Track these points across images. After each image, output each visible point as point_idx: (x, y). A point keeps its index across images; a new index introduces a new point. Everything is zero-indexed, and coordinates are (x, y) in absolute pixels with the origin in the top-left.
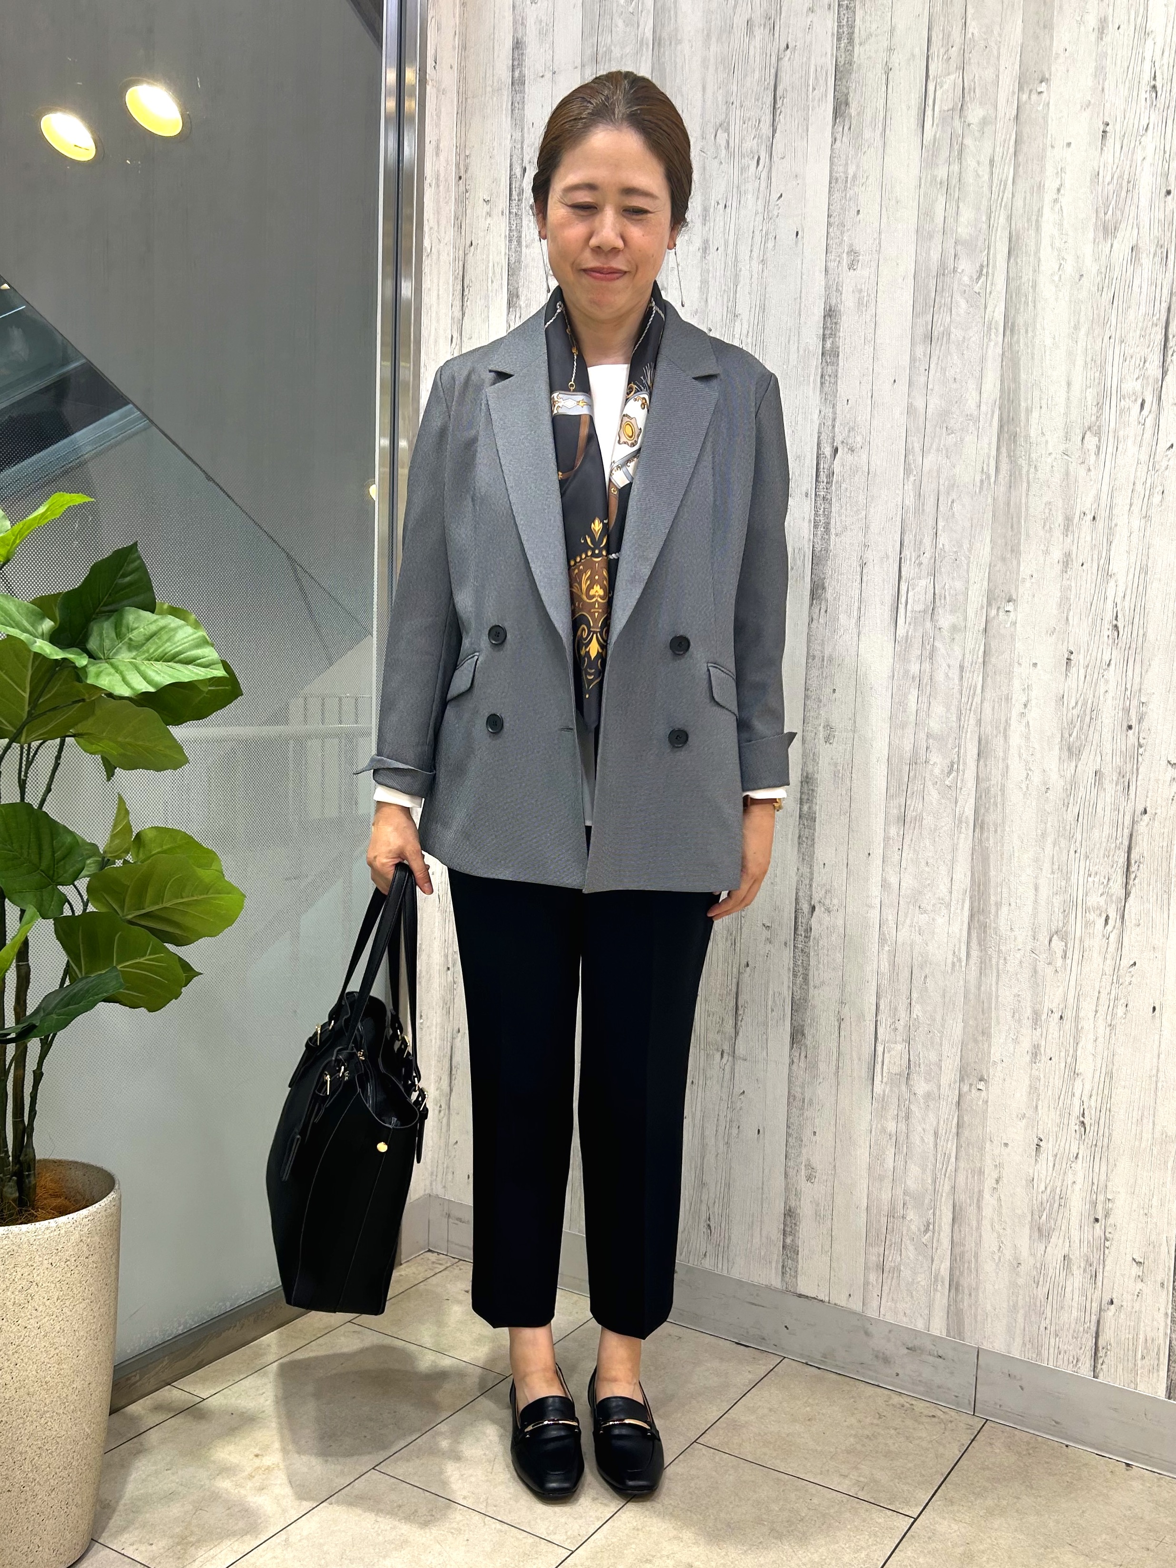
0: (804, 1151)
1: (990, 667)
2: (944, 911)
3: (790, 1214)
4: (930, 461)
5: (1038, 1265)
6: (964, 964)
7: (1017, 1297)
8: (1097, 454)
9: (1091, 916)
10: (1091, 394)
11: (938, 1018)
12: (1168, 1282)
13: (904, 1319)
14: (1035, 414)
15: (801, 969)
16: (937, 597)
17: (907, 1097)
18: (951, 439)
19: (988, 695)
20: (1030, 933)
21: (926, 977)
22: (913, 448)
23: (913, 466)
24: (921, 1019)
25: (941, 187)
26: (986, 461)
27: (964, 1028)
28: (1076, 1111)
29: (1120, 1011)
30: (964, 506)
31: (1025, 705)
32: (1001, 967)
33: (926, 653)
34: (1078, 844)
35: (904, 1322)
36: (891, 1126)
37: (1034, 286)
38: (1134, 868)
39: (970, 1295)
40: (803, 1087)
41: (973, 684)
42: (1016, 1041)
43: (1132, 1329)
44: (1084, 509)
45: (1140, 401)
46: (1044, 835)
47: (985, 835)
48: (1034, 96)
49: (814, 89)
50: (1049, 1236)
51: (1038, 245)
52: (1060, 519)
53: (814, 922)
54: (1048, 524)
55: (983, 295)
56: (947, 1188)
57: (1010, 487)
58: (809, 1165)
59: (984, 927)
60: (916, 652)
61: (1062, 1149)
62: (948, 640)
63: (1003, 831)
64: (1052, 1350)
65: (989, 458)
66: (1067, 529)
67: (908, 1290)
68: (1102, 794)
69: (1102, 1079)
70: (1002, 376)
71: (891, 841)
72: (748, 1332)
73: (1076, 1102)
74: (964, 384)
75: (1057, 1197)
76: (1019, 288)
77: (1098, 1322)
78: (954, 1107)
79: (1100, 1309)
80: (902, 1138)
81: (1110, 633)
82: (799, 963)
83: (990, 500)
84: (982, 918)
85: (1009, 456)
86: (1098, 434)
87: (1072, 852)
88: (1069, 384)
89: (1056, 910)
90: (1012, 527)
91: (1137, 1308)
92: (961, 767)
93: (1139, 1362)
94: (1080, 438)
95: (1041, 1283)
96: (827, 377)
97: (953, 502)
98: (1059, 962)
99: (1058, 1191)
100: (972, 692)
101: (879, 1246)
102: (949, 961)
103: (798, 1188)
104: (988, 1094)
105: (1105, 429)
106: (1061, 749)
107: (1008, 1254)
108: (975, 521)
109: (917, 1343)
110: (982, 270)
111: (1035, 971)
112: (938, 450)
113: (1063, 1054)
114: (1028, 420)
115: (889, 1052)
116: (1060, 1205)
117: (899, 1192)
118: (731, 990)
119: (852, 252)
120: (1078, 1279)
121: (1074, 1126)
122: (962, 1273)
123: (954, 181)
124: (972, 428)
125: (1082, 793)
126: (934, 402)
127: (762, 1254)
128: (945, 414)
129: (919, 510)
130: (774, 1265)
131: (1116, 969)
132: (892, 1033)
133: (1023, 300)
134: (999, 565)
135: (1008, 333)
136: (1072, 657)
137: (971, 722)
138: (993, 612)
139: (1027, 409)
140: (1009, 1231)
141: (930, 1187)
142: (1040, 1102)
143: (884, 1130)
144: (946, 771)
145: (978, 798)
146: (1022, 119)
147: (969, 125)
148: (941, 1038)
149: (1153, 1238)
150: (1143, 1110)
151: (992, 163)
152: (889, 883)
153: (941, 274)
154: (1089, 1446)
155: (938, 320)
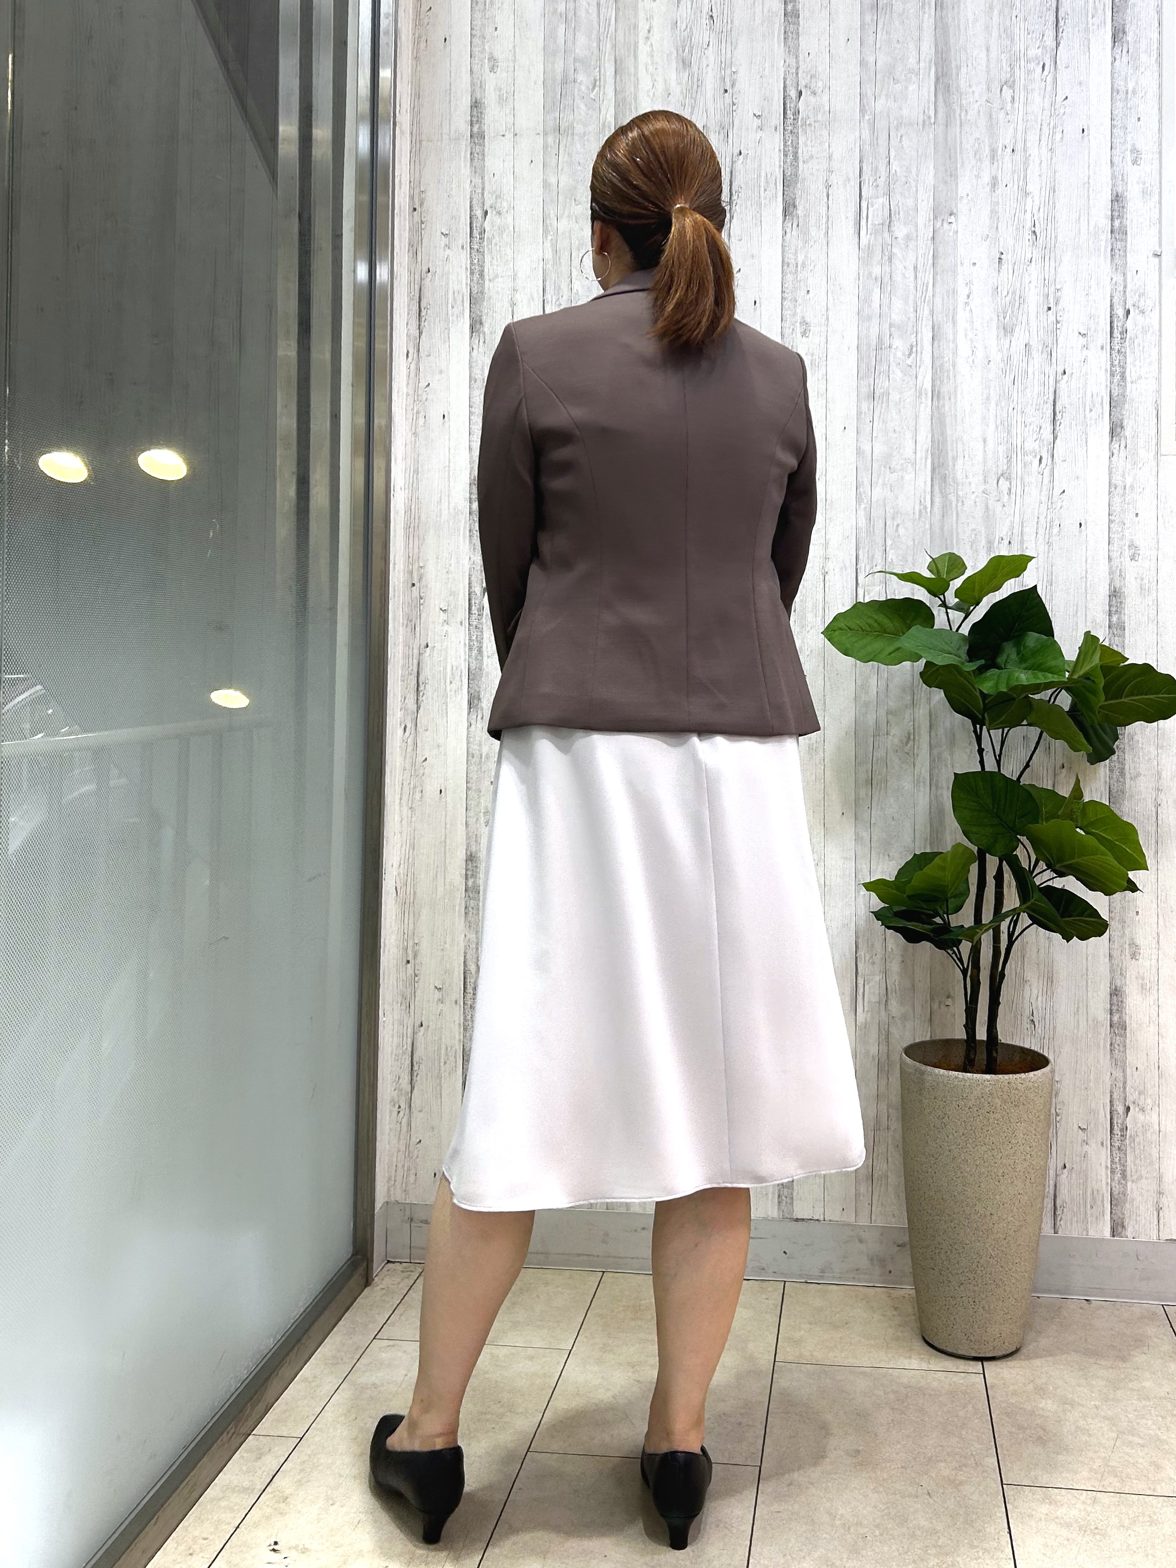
4: (878, 493)
8: (1009, 493)
10: (1002, 449)
12: (1106, 1139)
13: (894, 1220)
14: (960, 462)
17: (888, 1021)
18: (894, 476)
22: (863, 482)
23: (863, 497)
25: (876, 282)
26: (923, 494)
28: (1027, 1013)
30: (906, 529)
35: (893, 1222)
36: (876, 1049)
37: (954, 366)
43: (1081, 1186)
44: (1001, 535)
45: (1038, 457)
47: (940, 793)
48: (946, 223)
49: (766, 190)
51: (955, 334)
52: (984, 542)
54: (974, 545)
55: (914, 367)
57: (943, 516)
65: (925, 492)
66: (989, 549)
67: (895, 1193)
69: (1045, 983)
70: (932, 430)
71: (861, 802)
73: (1026, 1004)
74: (902, 434)
76: (942, 366)
77: (1055, 1186)
78: (927, 1024)
79: (1056, 1175)
80: (885, 1057)
83: (928, 526)
85: (941, 491)
86: (1009, 479)
88: (985, 441)
91: (1084, 1166)
92: (917, 738)
93: (1089, 1212)
94: (996, 481)
97: (898, 526)
104: (955, 1008)
105: (1013, 476)
108: (916, 542)
109: (905, 1239)
110: (912, 349)
112: (884, 484)
114: (954, 466)
115: (868, 984)
117: (886, 1105)
119: (804, 322)
121: (1025, 1024)
123: (886, 279)
124: (910, 469)
126: (879, 449)
128: (888, 457)
129: (870, 532)
130: (770, 1196)
132: (872, 967)
133: (946, 375)
135: (935, 399)
139: (953, 457)
143: (870, 1051)
144: (904, 741)
145: (932, 761)
146: (938, 239)
147: (896, 238)
148: (913, 966)
149: (1093, 1105)
150: (1078, 1003)
151: (915, 268)
152: (862, 838)
153: (879, 347)
154: (1055, 1293)
155: (878, 384)
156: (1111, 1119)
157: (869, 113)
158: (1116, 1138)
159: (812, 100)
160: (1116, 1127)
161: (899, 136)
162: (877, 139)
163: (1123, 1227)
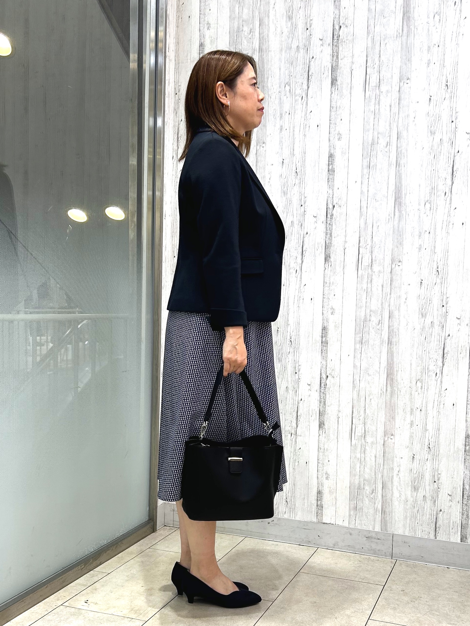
0: (325, 468)
1: (393, 286)
2: (378, 375)
3: (319, 493)
4: (370, 211)
5: (414, 501)
6: (385, 393)
7: (407, 513)
8: (431, 211)
9: (430, 373)
10: (427, 189)
11: (376, 414)
12: (460, 500)
13: (365, 527)
14: (408, 196)
15: (323, 400)
16: (373, 260)
17: (364, 444)
18: (377, 204)
19: (392, 295)
20: (409, 381)
21: (371, 399)
22: (363, 206)
23: (363, 213)
24: (369, 415)
25: (372, 113)
26: (390, 212)
27: (386, 417)
28: (427, 443)
29: (442, 406)
30: (382, 227)
31: (406, 299)
32: (399, 393)
33: (369, 281)
34: (426, 348)
35: (365, 528)
36: (358, 456)
37: (407, 151)
38: (445, 355)
39: (389, 514)
40: (324, 444)
41: (387, 292)
42: (404, 420)
43: (448, 519)
44: (425, 230)
45: (444, 192)
46: (413, 345)
47: (392, 346)
48: (405, 84)
49: (324, 74)
50: (418, 489)
51: (407, 136)
52: (417, 233)
53: (328, 382)
54: (413, 235)
55: (388, 152)
56: (380, 476)
57: (399, 221)
58: (327, 473)
59: (392, 380)
60: (365, 280)
61: (422, 457)
62: (377, 276)
63: (399, 344)
64: (420, 531)
65: (391, 210)
66: (420, 236)
67: (366, 516)
68: (434, 329)
69: (436, 431)
70: (396, 181)
71: (357, 350)
72: (303, 540)
73: (427, 440)
74: (382, 184)
75: (421, 475)
76: (401, 151)
77: (436, 518)
78: (382, 446)
79: (437, 514)
80: (363, 459)
81: (435, 273)
82: (322, 397)
83: (392, 226)
84: (391, 377)
85: (399, 210)
86: (430, 203)
87: (424, 351)
88: (420, 186)
89: (418, 372)
90: (400, 236)
91: (450, 511)
92: (383, 322)
93: (451, 531)
94: (424, 204)
95: (415, 507)
96: (330, 179)
97: (378, 226)
98: (420, 390)
99: (421, 473)
100: (386, 295)
101: (355, 500)
102: (380, 393)
103: (323, 483)
104: (395, 440)
105: (433, 202)
106: (419, 314)
107: (403, 498)
108: (386, 233)
109: (369, 535)
110: (388, 144)
111: (411, 395)
112: (373, 207)
113: (422, 423)
114: (405, 198)
115: (357, 428)
116: (422, 478)
117: (362, 480)
118: (295, 410)
119: (339, 134)
120: (429, 503)
121: (426, 448)
122: (386, 507)
123: (377, 111)
124: (385, 200)
125: (427, 329)
126: (371, 190)
127: (309, 509)
128: (375, 194)
129: (366, 229)
130: (313, 513)
131: (440, 391)
132: (358, 421)
133: (402, 155)
134: (396, 249)
135: (397, 166)
136: (422, 282)
137: (386, 306)
138: (393, 266)
139: (405, 193)
140: (403, 489)
141: (373, 476)
142: (414, 441)
143: (356, 457)
144: (377, 324)
145: (389, 333)
146: (401, 92)
147: (382, 92)
148: (377, 421)
149: (455, 486)
150: (450, 441)
151: (390, 106)
152: (357, 366)
153: (373, 144)
154: (434, 564)
155: (372, 161)
156: (463, 491)
157: (371, 33)
158: (465, 500)
159: (346, 29)
160: (465, 495)
161: (385, 44)
162: (375, 46)
163: (466, 538)
